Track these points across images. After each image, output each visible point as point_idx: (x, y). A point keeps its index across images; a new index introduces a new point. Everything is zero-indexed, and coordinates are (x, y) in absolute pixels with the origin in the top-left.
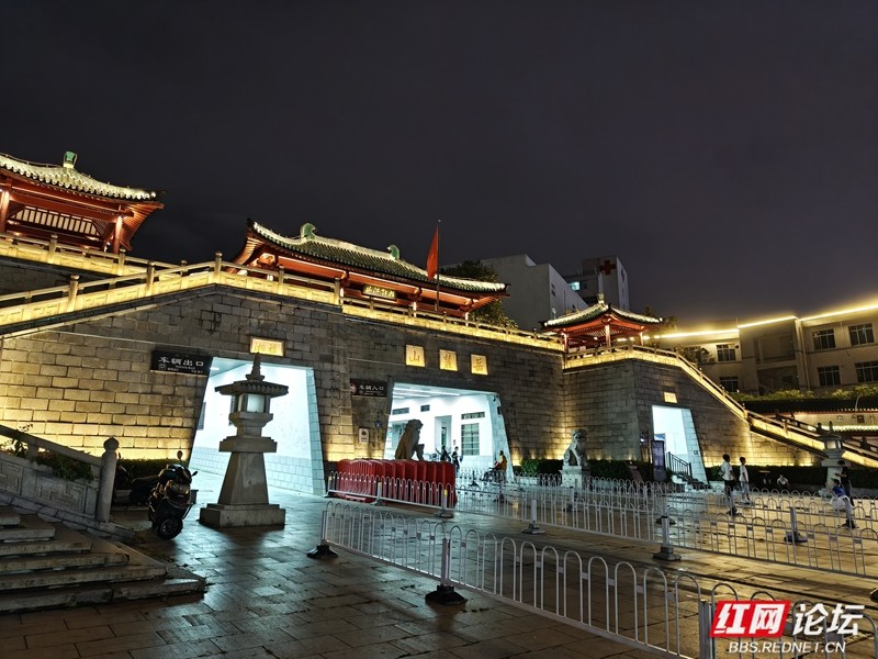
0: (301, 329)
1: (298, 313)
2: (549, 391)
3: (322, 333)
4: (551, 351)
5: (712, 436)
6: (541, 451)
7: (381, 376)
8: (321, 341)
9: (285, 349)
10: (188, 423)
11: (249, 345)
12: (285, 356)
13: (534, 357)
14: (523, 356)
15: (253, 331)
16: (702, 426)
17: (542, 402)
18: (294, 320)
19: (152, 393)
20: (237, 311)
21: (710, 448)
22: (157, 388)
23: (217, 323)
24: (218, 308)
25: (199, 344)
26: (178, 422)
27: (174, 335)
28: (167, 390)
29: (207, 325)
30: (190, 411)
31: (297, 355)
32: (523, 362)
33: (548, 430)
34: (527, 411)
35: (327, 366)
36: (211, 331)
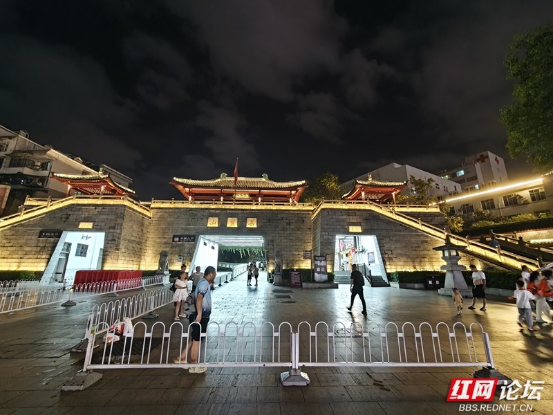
0: (103, 217)
1: (103, 210)
2: (300, 232)
3: (113, 217)
4: (305, 211)
5: (399, 251)
6: (290, 265)
7: (193, 233)
8: (111, 220)
9: (93, 226)
10: (48, 256)
11: (79, 225)
12: (93, 228)
13: (291, 215)
14: (283, 215)
15: (81, 219)
16: (387, 246)
17: (294, 238)
18: (100, 213)
19: (37, 246)
20: (76, 213)
21: (394, 259)
22: (40, 244)
23: (67, 218)
24: (69, 213)
25: (58, 227)
26: (44, 256)
27: (49, 224)
28: (42, 245)
29: (64, 219)
30: (49, 252)
31: (99, 227)
32: (282, 218)
33: (297, 253)
34: (282, 244)
35: (112, 230)
36: (64, 222)
